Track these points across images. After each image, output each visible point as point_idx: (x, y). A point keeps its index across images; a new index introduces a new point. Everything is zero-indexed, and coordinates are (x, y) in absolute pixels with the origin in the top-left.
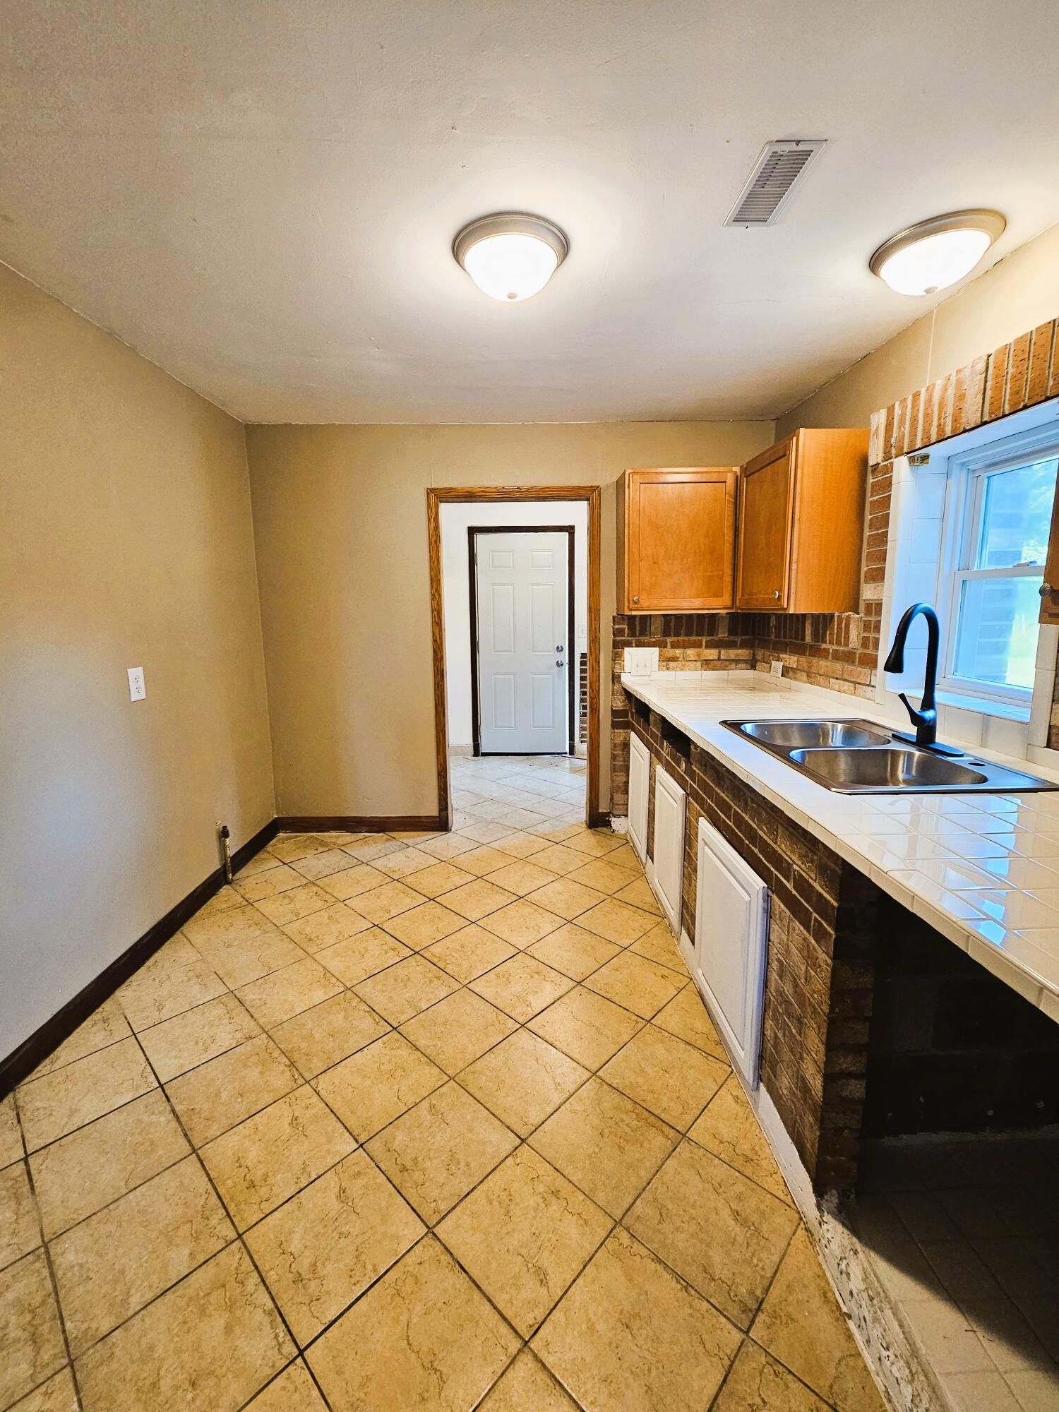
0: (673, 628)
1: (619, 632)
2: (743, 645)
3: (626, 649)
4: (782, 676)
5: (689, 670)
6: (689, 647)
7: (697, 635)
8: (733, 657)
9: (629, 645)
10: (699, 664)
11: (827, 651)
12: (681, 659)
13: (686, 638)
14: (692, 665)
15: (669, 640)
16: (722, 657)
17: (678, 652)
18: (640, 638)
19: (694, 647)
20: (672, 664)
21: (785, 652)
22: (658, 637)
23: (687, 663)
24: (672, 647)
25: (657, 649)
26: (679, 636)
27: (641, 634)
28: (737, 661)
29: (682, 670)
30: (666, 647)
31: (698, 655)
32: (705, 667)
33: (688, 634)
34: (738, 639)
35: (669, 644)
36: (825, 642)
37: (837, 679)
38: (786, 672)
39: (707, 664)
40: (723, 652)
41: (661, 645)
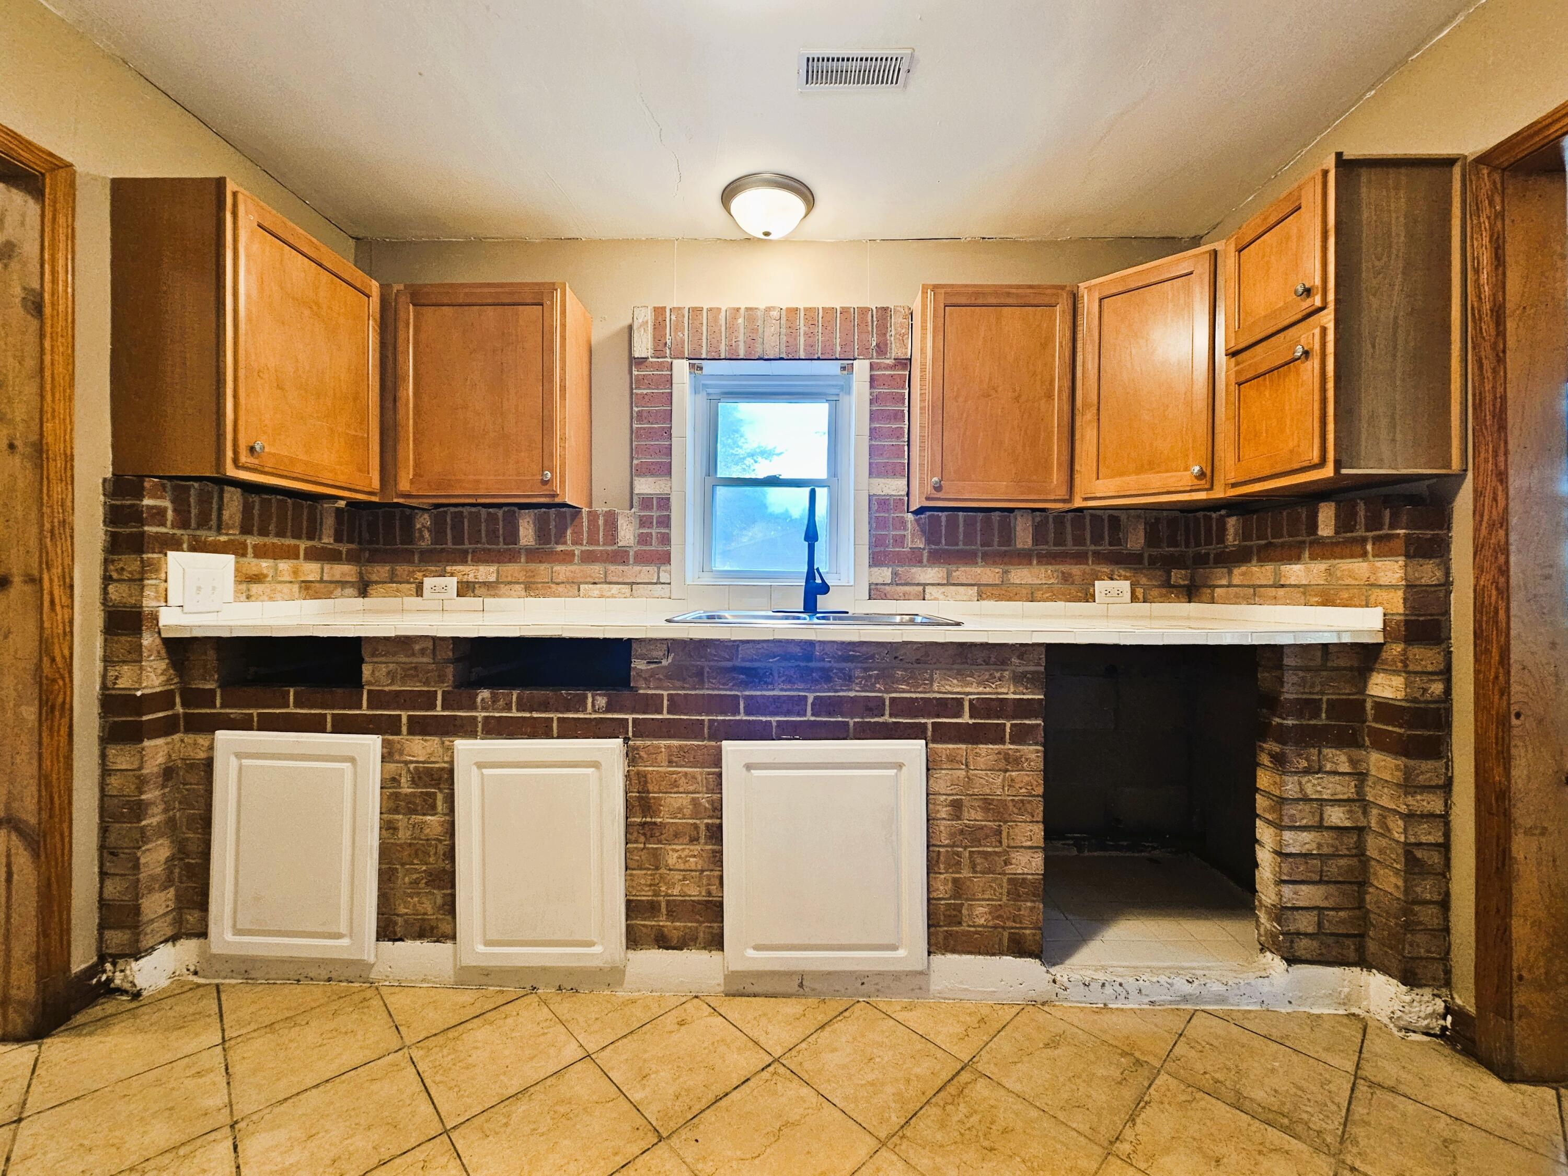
0: (256, 518)
1: (153, 516)
2: (352, 558)
3: (171, 554)
4: (458, 595)
5: (283, 599)
6: (282, 558)
7: (293, 537)
8: (337, 577)
9: (177, 547)
10: (296, 587)
11: (572, 554)
12: (269, 579)
13: (275, 540)
14: (286, 588)
15: (251, 541)
16: (325, 578)
17: (265, 565)
18: (198, 533)
19: (288, 558)
20: (255, 588)
21: (464, 562)
22: (234, 533)
23: (279, 587)
24: (257, 555)
25: (230, 559)
26: (267, 535)
27: (200, 526)
28: (343, 584)
29: (271, 599)
30: (244, 555)
31: (296, 572)
32: (304, 593)
33: (281, 534)
34: (344, 548)
35: (250, 550)
36: (565, 543)
37: (595, 583)
38: (465, 589)
39: (307, 588)
40: (327, 567)
41: (238, 550)
